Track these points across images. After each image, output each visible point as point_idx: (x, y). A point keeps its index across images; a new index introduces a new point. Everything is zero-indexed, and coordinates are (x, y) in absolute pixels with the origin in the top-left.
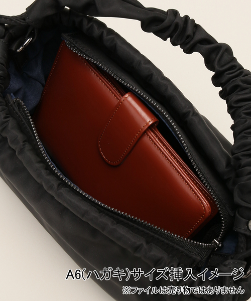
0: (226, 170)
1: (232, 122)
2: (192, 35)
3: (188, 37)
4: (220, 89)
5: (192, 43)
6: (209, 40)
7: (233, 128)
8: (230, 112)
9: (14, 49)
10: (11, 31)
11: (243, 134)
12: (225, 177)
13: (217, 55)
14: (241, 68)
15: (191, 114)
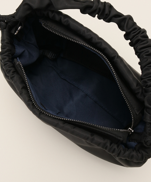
0: (136, 88)
1: (138, 60)
2: (109, 13)
3: (106, 15)
4: (129, 41)
5: (109, 17)
6: (119, 15)
7: (139, 63)
8: (137, 54)
9: (13, 32)
10: (9, 24)
11: (146, 67)
12: (136, 92)
13: (125, 23)
14: (140, 28)
15: (116, 57)
